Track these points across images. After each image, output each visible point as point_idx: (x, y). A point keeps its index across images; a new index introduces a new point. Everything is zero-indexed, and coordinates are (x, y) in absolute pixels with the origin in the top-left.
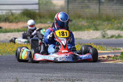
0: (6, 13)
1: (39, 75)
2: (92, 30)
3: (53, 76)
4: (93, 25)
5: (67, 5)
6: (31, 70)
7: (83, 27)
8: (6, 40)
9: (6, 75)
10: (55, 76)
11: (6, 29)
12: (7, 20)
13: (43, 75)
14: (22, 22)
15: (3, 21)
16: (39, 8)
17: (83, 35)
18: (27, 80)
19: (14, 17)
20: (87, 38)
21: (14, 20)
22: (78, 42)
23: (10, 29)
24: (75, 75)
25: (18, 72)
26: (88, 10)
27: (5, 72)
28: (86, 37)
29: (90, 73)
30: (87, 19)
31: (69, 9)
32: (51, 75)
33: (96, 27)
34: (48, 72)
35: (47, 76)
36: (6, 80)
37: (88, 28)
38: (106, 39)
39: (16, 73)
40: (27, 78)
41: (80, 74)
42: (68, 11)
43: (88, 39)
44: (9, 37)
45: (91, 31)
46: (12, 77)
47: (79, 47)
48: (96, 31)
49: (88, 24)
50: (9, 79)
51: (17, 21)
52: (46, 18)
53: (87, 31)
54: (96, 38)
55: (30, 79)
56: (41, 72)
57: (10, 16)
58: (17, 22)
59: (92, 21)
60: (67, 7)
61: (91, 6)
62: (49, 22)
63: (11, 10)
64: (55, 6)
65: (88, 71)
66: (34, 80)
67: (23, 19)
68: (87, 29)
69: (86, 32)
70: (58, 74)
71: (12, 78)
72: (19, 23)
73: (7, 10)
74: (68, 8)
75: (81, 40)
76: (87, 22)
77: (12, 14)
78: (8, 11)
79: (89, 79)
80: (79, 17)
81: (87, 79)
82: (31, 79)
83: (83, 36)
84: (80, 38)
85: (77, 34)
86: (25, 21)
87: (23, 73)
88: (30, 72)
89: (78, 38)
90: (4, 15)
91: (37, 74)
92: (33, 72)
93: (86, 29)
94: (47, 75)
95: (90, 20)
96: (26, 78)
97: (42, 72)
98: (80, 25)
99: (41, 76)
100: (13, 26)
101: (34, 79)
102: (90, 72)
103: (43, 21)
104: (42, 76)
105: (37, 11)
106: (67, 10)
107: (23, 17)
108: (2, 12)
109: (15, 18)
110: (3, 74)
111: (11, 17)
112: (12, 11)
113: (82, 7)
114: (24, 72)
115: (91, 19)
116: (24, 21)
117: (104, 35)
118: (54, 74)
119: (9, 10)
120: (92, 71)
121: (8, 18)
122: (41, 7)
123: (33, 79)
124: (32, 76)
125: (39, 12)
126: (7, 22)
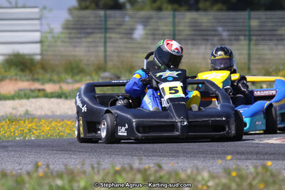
14: (11, 79)
16: (42, 51)
31: (108, 53)
42: (105, 56)
60: (102, 49)
74: (105, 51)
86: (18, 78)
105: (38, 57)
113: (132, 48)
116: (14, 78)
122: (44, 48)
125: (42, 59)
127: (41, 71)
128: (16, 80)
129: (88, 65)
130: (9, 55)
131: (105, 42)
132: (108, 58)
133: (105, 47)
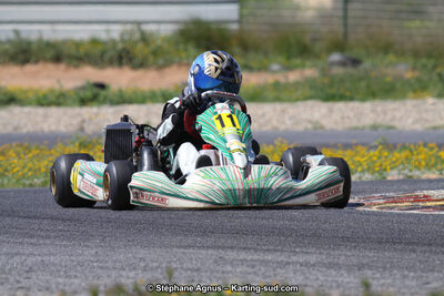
0: (122, 34)
1: (241, 257)
2: (434, 97)
3: (288, 263)
4: (436, 78)
5: (340, 5)
6: (210, 240)
7: (398, 85)
9: (122, 257)
10: (297, 262)
11: (120, 91)
12: (124, 61)
13: (256, 257)
14: (180, 65)
15: (111, 63)
16: (241, 16)
17: (398, 115)
18: (195, 274)
19: (152, 47)
20: (413, 123)
21: (151, 59)
22: (380, 140)
23: (135, 92)
24: (369, 257)
25: (166, 247)
26: (418, 23)
27: (119, 247)
28: (410, 121)
29: (425, 252)
30: (416, 54)
31: (350, 21)
32: (282, 258)
34: (271, 247)
35: (269, 262)
36: (121, 276)
37: (419, 88)
39: (158, 250)
40: (198, 270)
41: (387, 254)
42: (345, 25)
43: (418, 127)
45: (430, 100)
46: (142, 264)
47: (386, 157)
49: (417, 74)
50: (134, 273)
51: (161, 61)
52: (266, 54)
53: (415, 98)
55: (208, 274)
56: (245, 249)
57: (136, 43)
58: (160, 68)
59: (431, 63)
60: (341, 13)
61: (431, 9)
62: (275, 67)
63: (139, 23)
64: (297, 8)
65: (417, 244)
66: (220, 275)
67: (184, 55)
68: (415, 91)
69: (410, 103)
70: (307, 253)
71: (145, 269)
72: (167, 70)
73: (126, 22)
74: (345, 17)
75: (391, 131)
76: (414, 68)
77: (145, 38)
78: (129, 27)
79: (419, 273)
80: (387, 48)
81: (412, 274)
82: (212, 272)
83: (400, 119)
84: (391, 124)
85: (379, 109)
87: (182, 250)
88: (208, 247)
89: (380, 126)
90: (114, 42)
91: (231, 255)
92: (219, 247)
93: (411, 94)
94: (269, 257)
95: (424, 61)
96: (192, 270)
97: (249, 249)
98: (389, 79)
99: (245, 260)
100: (147, 80)
101: (223, 272)
102: (426, 248)
103: (253, 64)
104: (252, 260)
105: (235, 27)
106: (341, 22)
107: (181, 46)
109: (155, 53)
110: (109, 253)
111: (140, 49)
112: (144, 27)
113: (398, 12)
114: (185, 247)
115: (429, 56)
116: (185, 61)
118: (295, 253)
119: (132, 23)
120: (430, 245)
121: (128, 52)
122: (245, 12)
123: (218, 272)
124: (216, 262)
125: (241, 31)
126: (127, 64)
128: (187, 65)
129: (314, 40)
130: (186, 23)
132: (350, 29)
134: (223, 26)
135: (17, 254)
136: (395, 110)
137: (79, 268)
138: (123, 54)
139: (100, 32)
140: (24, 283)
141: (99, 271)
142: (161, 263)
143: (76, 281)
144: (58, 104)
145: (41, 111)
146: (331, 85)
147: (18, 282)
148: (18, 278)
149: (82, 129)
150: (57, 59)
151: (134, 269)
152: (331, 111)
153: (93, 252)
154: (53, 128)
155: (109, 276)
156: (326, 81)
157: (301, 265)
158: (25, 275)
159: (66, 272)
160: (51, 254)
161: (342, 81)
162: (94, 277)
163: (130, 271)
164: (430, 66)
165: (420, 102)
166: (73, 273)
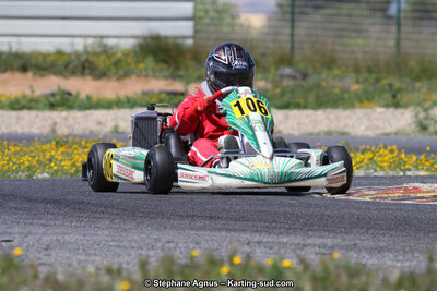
0: (85, 47)
2: (382, 107)
6: (219, 224)
7: (346, 96)
8: (91, 131)
9: (136, 237)
11: (89, 98)
12: (87, 71)
14: (139, 76)
15: (74, 73)
16: (196, 31)
17: (350, 122)
19: (114, 59)
20: (365, 130)
22: (343, 142)
27: (130, 229)
28: (362, 128)
30: (357, 70)
31: (296, 38)
33: (394, 96)
36: (141, 255)
37: (365, 99)
38: (431, 134)
43: (370, 133)
44: (99, 123)
45: (380, 110)
46: (159, 245)
48: (392, 110)
53: (361, 107)
54: (396, 134)
57: (96, 54)
58: (121, 78)
59: (374, 76)
60: (288, 31)
63: (102, 37)
67: (142, 66)
68: (361, 101)
69: (359, 112)
72: (127, 81)
74: (292, 35)
76: (357, 82)
77: (106, 51)
78: (90, 41)
80: (330, 63)
83: (353, 125)
86: (150, 73)
88: (219, 230)
90: (77, 55)
91: (245, 236)
93: (357, 104)
95: (366, 75)
97: (262, 232)
98: (337, 91)
100: (109, 89)
105: (190, 42)
106: (288, 38)
108: (73, 44)
109: (117, 64)
111: (101, 62)
112: (106, 41)
116: (144, 73)
117: (425, 123)
119: (95, 37)
125: (195, 44)
126: (90, 74)
127: (191, 63)
128: (147, 77)
129: (264, 55)
130: (144, 38)
131: (293, 20)
132: (297, 45)
133: (293, 27)
134: (180, 41)
135: (30, 233)
136: (346, 117)
137: (96, 247)
138: (87, 65)
139: (65, 45)
140: (45, 260)
141: (118, 250)
142: (177, 244)
143: (97, 258)
144: (30, 108)
145: (14, 114)
146: (282, 94)
147: (39, 259)
148: (37, 255)
149: (54, 131)
150: (24, 69)
151: (153, 248)
152: (287, 117)
153: (106, 232)
154: (26, 130)
155: (129, 255)
156: (278, 91)
157: (319, 247)
158: (44, 252)
159: (84, 250)
160: (65, 234)
161: (292, 92)
162: (114, 256)
163: (148, 250)
164: (372, 80)
165: (368, 111)
166: (92, 252)
